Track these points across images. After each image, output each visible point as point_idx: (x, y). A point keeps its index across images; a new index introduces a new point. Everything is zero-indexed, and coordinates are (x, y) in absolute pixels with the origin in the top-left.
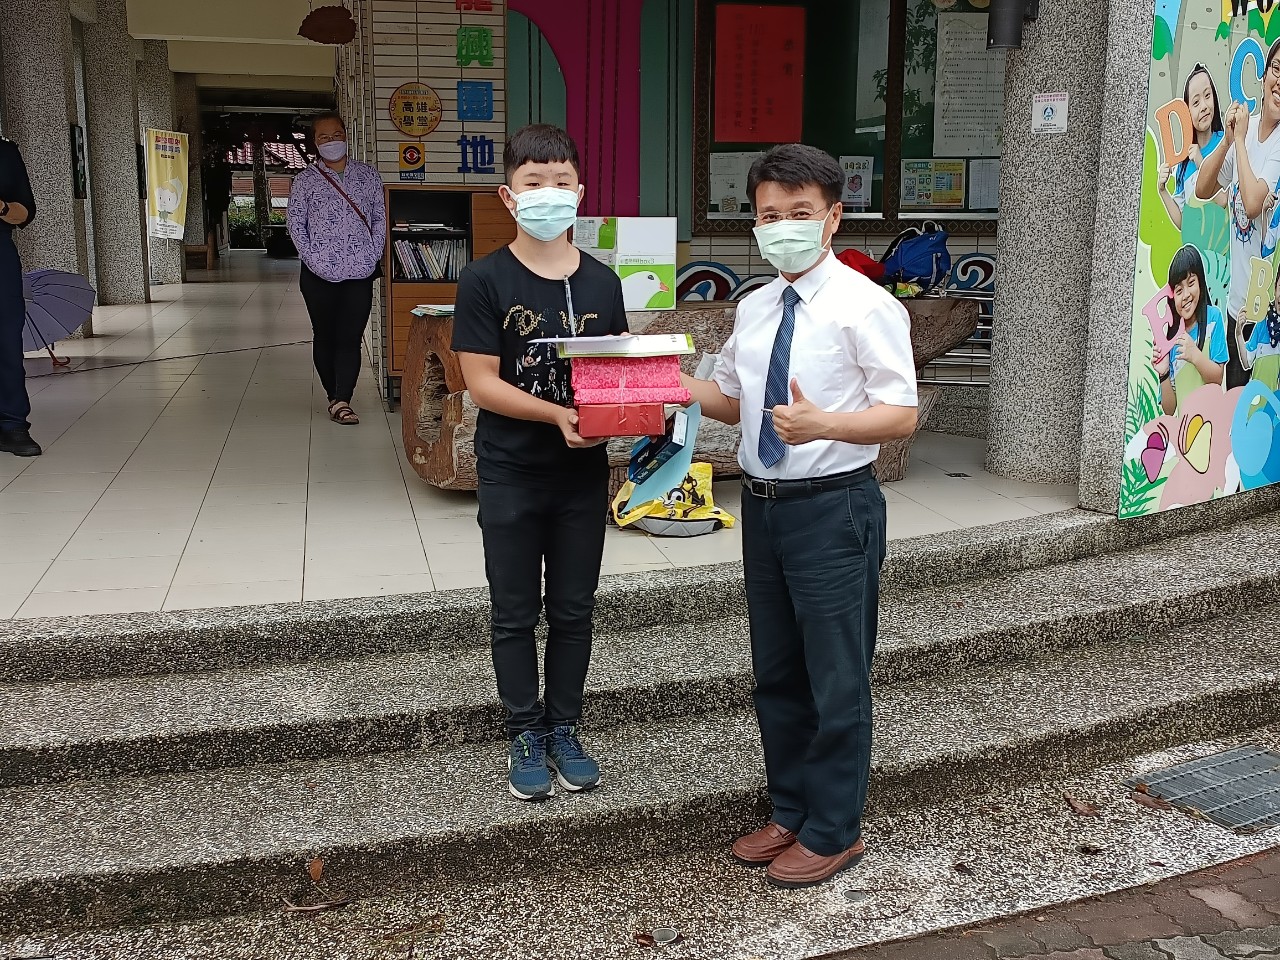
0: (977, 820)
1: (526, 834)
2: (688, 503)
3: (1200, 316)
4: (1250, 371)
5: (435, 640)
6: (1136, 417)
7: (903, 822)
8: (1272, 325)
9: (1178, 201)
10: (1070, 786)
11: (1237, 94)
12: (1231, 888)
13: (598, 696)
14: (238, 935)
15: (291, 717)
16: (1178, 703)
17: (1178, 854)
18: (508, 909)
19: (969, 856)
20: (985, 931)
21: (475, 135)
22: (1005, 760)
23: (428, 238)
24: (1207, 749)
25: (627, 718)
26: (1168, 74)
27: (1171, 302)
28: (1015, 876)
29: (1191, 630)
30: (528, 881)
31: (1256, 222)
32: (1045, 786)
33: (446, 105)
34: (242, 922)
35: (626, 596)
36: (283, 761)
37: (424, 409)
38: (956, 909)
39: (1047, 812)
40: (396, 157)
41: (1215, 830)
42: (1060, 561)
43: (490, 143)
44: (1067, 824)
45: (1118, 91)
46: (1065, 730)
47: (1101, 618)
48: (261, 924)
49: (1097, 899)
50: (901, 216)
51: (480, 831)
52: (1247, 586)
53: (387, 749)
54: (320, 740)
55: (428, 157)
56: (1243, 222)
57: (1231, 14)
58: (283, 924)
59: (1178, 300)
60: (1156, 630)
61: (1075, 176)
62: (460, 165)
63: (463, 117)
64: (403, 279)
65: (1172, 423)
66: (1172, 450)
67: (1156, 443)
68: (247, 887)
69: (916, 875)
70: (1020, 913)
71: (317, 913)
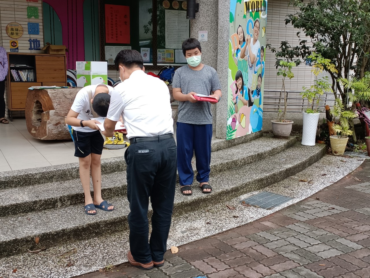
0: (207, 213)
1: (95, 225)
2: (117, 140)
3: (242, 88)
4: (253, 102)
5: (55, 179)
6: (229, 114)
7: (190, 215)
8: (257, 91)
9: (237, 59)
10: (227, 203)
11: (248, 33)
12: (269, 221)
13: (106, 190)
14: (16, 260)
15: (19, 201)
16: (249, 182)
17: (256, 215)
18: (93, 245)
19: (208, 221)
20: (217, 236)
21: (34, 38)
22: (212, 198)
23: (22, 69)
24: (256, 193)
25: (114, 195)
26: (233, 27)
27: (236, 84)
28: (220, 224)
29: (247, 166)
30: (96, 238)
31: (253, 65)
32: (221, 204)
33: (24, 29)
34: (16, 257)
35: (107, 164)
36: (18, 214)
37: (34, 117)
38: (209, 232)
39: (223, 210)
40: (9, 45)
41: (262, 210)
42: (214, 151)
43: (39, 41)
44: (229, 212)
45: (221, 30)
46: (225, 190)
47: (227, 163)
48: (22, 257)
49: (240, 227)
50: (158, 64)
51: (83, 226)
52: (258, 154)
53: (48, 208)
54: (28, 207)
55: (19, 45)
56: (251, 65)
57: (246, 12)
58: (29, 256)
59: (237, 84)
60: (239, 166)
61: (210, 52)
62: (29, 47)
63: (30, 33)
64: (15, 81)
65: (237, 115)
66: (237, 123)
67: (234, 120)
68: (17, 247)
69: (197, 226)
70: (224, 231)
71: (38, 252)
